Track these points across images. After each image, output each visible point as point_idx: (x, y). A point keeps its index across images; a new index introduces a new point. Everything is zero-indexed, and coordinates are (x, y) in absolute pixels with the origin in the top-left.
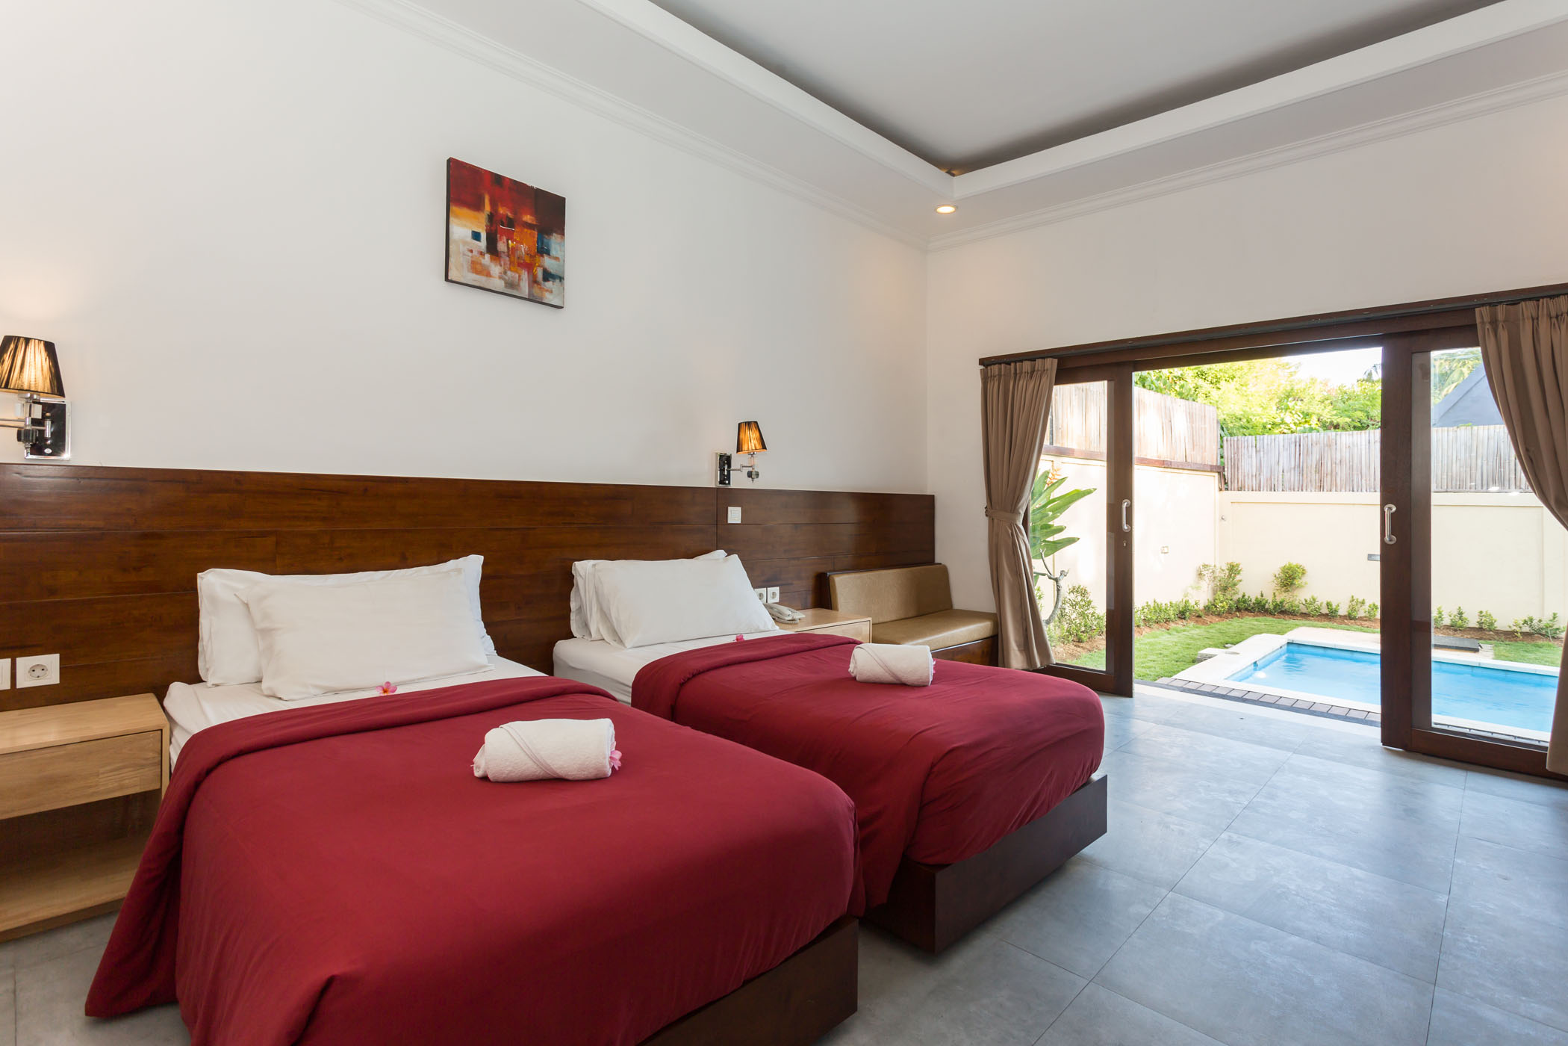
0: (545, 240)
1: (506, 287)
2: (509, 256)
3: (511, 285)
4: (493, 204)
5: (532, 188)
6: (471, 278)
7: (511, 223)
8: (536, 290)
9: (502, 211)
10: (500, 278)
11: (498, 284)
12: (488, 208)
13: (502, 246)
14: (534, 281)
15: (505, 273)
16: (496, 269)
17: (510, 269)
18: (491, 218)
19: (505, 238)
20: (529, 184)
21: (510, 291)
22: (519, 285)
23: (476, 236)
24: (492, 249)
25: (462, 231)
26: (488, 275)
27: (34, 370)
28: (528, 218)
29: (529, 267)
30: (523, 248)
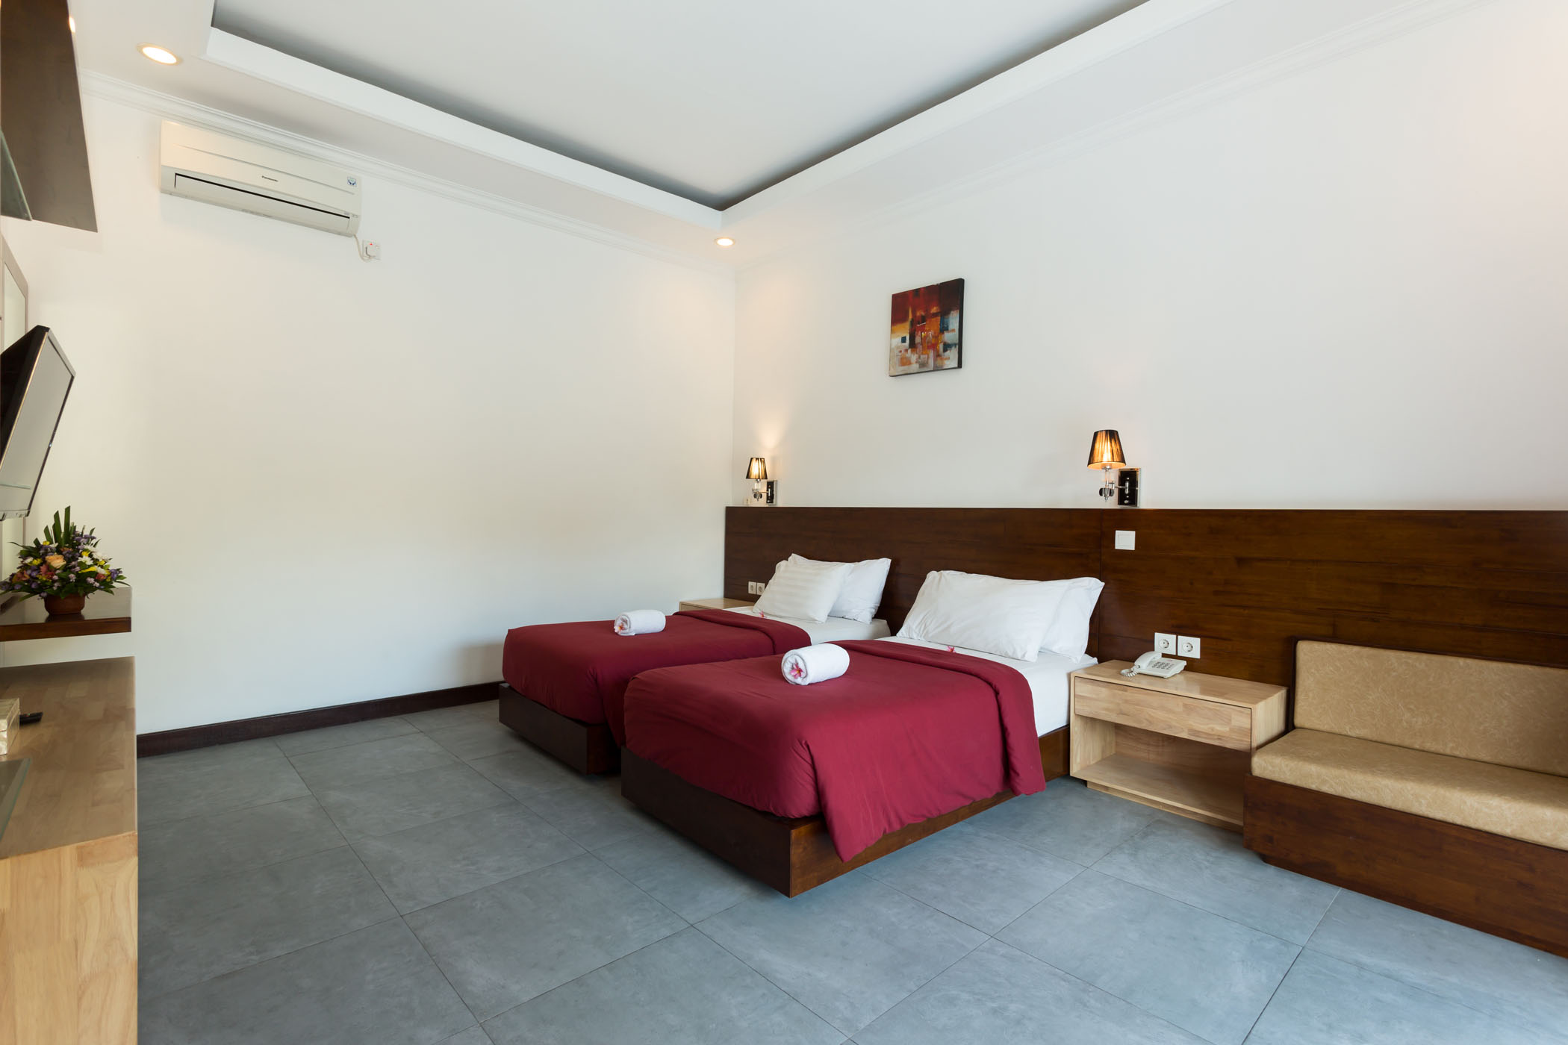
0: (945, 320)
1: (920, 367)
2: (922, 344)
3: (923, 365)
4: (914, 313)
5: (937, 285)
6: (901, 370)
7: (923, 319)
8: (939, 362)
9: (918, 314)
10: (916, 362)
11: (915, 367)
12: (910, 317)
13: (918, 340)
14: (938, 356)
15: (919, 357)
16: (914, 358)
17: (922, 354)
18: (913, 324)
19: (920, 332)
20: (935, 283)
21: (923, 368)
22: (927, 363)
23: (904, 340)
24: (913, 345)
25: (897, 340)
26: (910, 363)
27: (756, 469)
28: (934, 310)
29: (934, 346)
30: (931, 333)
